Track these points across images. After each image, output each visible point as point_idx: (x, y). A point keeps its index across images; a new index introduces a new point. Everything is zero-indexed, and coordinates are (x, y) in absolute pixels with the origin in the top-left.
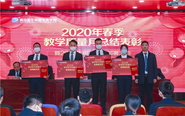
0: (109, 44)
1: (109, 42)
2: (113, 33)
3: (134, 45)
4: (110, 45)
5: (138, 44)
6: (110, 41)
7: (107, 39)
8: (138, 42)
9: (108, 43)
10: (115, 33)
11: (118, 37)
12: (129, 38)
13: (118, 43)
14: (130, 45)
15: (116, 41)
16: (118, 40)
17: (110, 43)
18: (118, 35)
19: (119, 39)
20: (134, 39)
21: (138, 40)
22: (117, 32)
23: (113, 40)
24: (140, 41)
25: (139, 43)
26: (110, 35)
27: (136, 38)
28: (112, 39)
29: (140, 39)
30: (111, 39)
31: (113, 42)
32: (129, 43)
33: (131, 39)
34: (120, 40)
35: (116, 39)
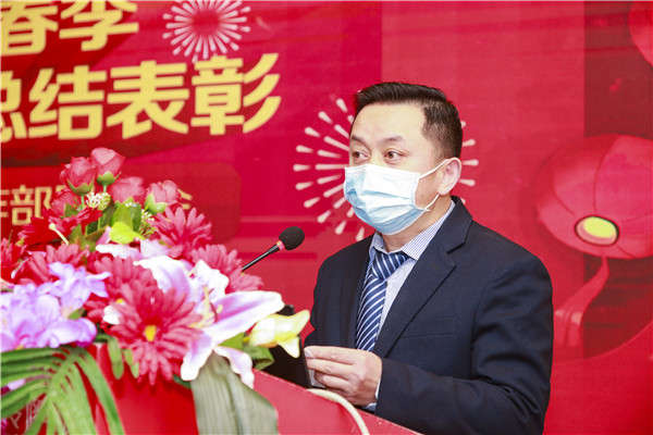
0: (29, 125)
1: (26, 107)
2: (53, 26)
3: (217, 129)
4: (35, 133)
5: (248, 112)
6: (34, 95)
7: (17, 84)
8: (247, 89)
9: (17, 119)
10: (69, 23)
11: (95, 60)
12: (180, 59)
13: (95, 114)
14: (182, 128)
15: (81, 93)
16: (93, 86)
17: (36, 116)
18: (89, 38)
19: (100, 76)
20: (218, 62)
21: (250, 77)
22: (88, 8)
23: (54, 89)
24: (272, 81)
25: (258, 106)
26: (38, 45)
27: (231, 55)
28: (53, 80)
29: (269, 60)
30: (45, 75)
31: (55, 106)
32: (175, 108)
33: (191, 72)
34: (107, 86)
35: (81, 76)
